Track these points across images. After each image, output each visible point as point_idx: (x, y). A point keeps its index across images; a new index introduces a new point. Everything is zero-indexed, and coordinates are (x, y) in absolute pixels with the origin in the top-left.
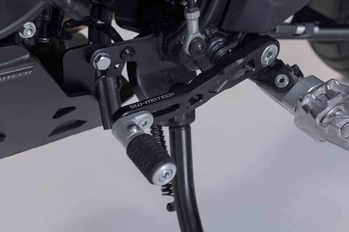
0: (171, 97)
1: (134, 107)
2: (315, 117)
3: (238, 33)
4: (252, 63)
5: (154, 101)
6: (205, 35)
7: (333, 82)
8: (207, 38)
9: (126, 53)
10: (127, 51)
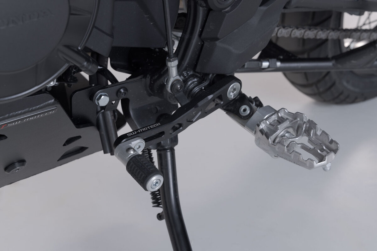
0: (157, 126)
1: (130, 135)
2: (268, 138)
3: (209, 74)
4: (220, 97)
5: (145, 130)
6: (183, 76)
7: (283, 111)
8: (185, 79)
9: (121, 92)
10: (122, 90)
